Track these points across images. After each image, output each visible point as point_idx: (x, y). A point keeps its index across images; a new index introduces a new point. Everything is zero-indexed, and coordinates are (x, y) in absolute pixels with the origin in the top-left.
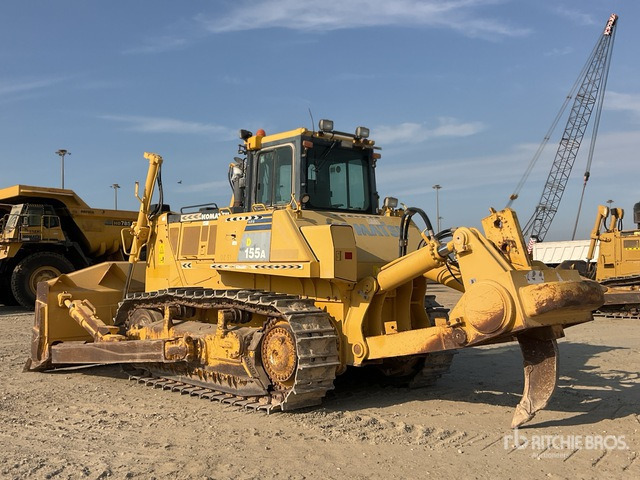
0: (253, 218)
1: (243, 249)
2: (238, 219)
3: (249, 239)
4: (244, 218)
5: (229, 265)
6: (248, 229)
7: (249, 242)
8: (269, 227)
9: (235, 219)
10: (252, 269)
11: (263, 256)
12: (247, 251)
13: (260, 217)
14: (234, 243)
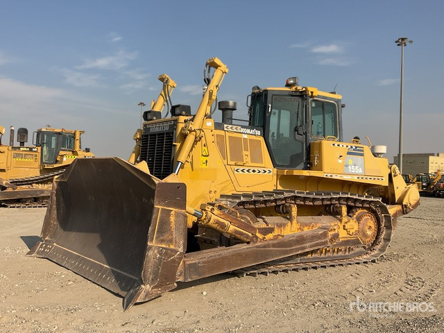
0: (352, 147)
1: (347, 166)
2: (341, 146)
3: (350, 160)
4: (345, 146)
5: (339, 175)
6: (349, 153)
7: (350, 162)
8: (362, 155)
9: (338, 145)
10: (354, 179)
11: (360, 171)
12: (350, 167)
13: (356, 147)
14: (340, 161)
